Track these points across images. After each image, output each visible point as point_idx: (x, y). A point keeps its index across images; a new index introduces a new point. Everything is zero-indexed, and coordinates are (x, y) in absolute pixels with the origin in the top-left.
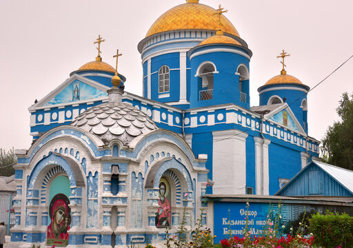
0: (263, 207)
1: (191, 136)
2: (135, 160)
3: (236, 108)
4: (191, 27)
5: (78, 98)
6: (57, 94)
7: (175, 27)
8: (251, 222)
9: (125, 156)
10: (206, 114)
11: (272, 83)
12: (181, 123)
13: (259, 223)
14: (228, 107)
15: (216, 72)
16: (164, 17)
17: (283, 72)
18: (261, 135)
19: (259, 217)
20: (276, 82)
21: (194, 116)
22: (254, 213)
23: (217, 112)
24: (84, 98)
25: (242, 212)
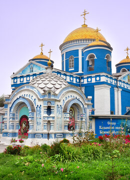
0: (118, 120)
1: (84, 88)
2: (58, 99)
3: (105, 74)
4: (84, 38)
5: (32, 71)
6: (23, 70)
7: (76, 38)
8: (113, 128)
9: (53, 98)
10: (91, 77)
11: (122, 62)
12: (79, 82)
13: (117, 128)
14: (101, 74)
15: (96, 58)
16: (71, 34)
17: (127, 57)
18: (117, 87)
19: (117, 125)
20: (124, 62)
21: (85, 78)
22: (115, 124)
23: (96, 77)
24: (35, 71)
25: (109, 123)
